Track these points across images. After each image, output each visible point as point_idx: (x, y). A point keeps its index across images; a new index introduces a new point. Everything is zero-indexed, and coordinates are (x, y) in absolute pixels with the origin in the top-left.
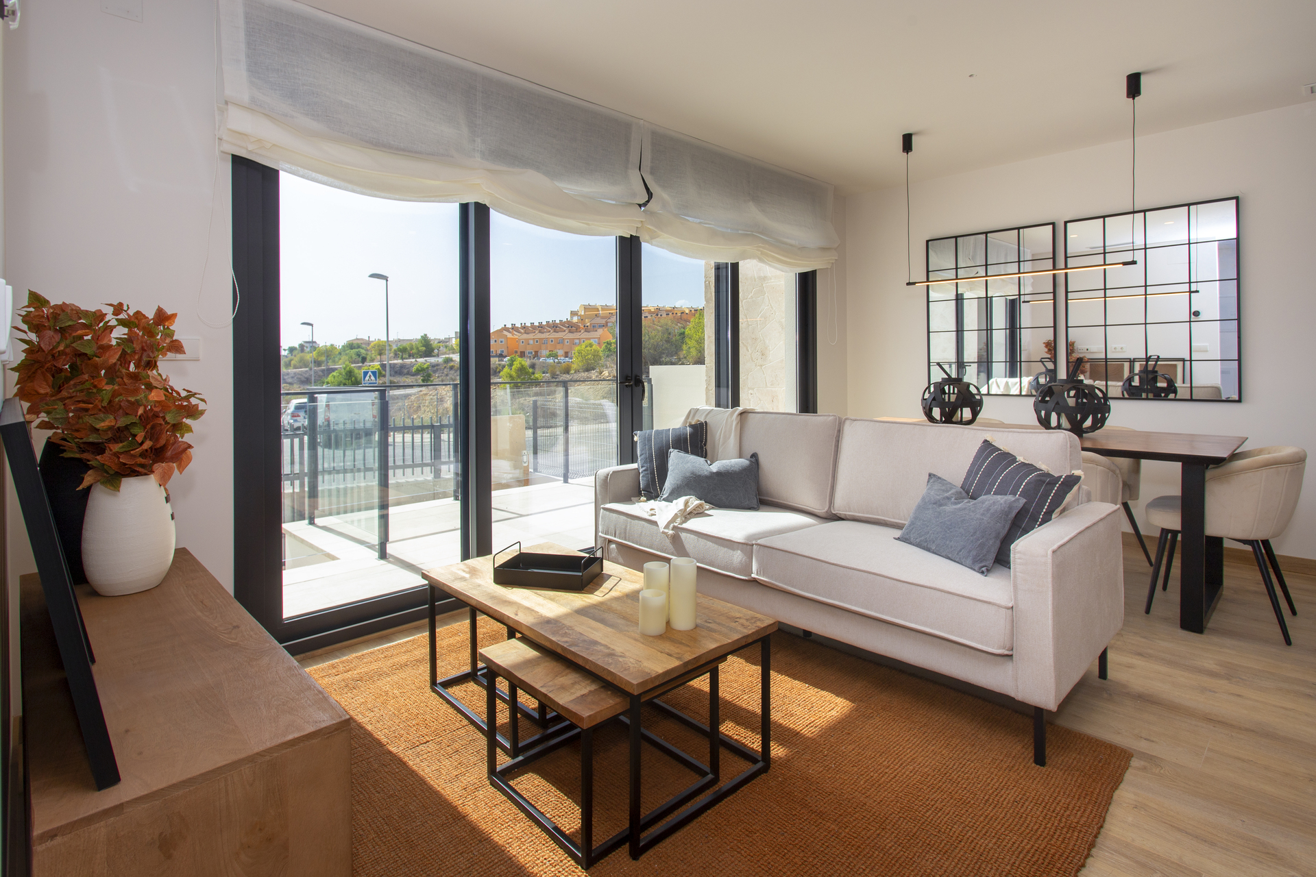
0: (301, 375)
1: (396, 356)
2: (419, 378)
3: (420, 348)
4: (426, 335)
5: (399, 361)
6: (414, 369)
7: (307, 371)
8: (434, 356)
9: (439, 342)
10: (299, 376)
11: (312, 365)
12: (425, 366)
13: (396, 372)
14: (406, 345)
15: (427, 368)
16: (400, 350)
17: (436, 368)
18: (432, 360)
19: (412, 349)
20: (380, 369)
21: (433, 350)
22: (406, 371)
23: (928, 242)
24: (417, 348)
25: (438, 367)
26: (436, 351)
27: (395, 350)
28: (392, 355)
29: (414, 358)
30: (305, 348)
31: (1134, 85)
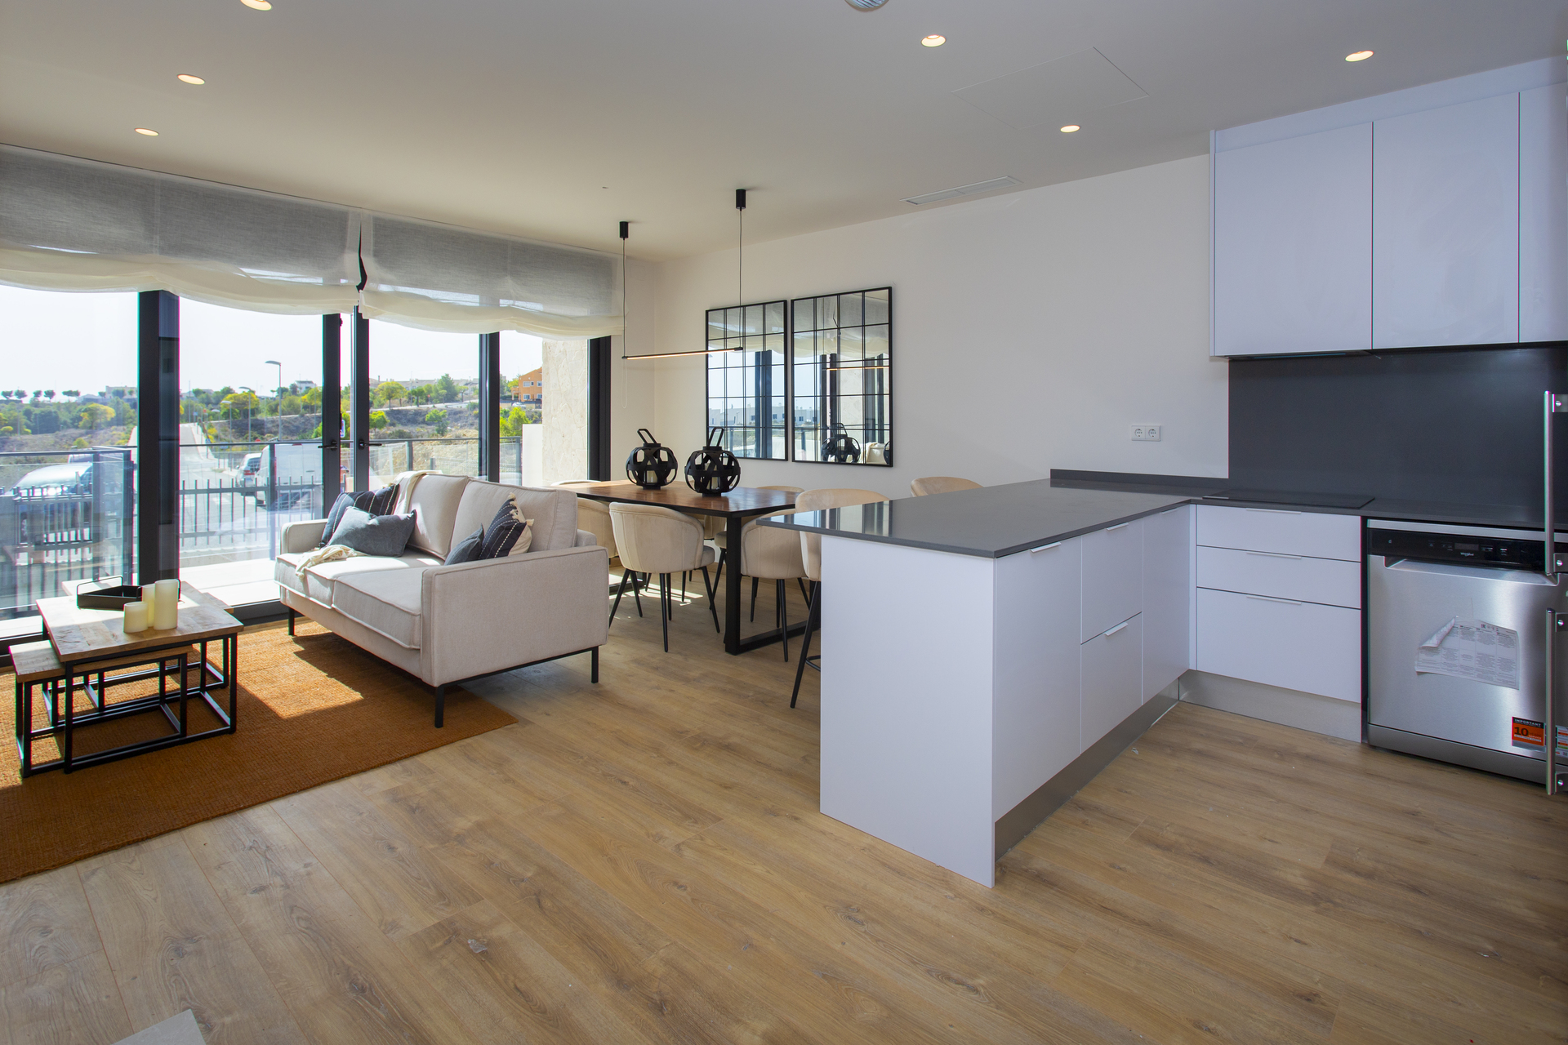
0: (290, 423)
1: (410, 401)
2: (432, 429)
3: (440, 392)
4: (447, 375)
5: (414, 407)
6: (428, 417)
7: (296, 418)
8: (457, 401)
9: (467, 384)
10: (287, 424)
11: (302, 411)
12: (441, 414)
13: (409, 421)
14: (424, 387)
15: (444, 416)
16: (414, 393)
17: (458, 416)
18: (454, 406)
19: (430, 391)
20: (385, 416)
21: (456, 394)
22: (421, 419)
23: (707, 312)
24: (437, 391)
25: (461, 415)
26: (460, 395)
27: (409, 394)
28: (405, 399)
29: (432, 403)
30: (298, 389)
31: (741, 198)
